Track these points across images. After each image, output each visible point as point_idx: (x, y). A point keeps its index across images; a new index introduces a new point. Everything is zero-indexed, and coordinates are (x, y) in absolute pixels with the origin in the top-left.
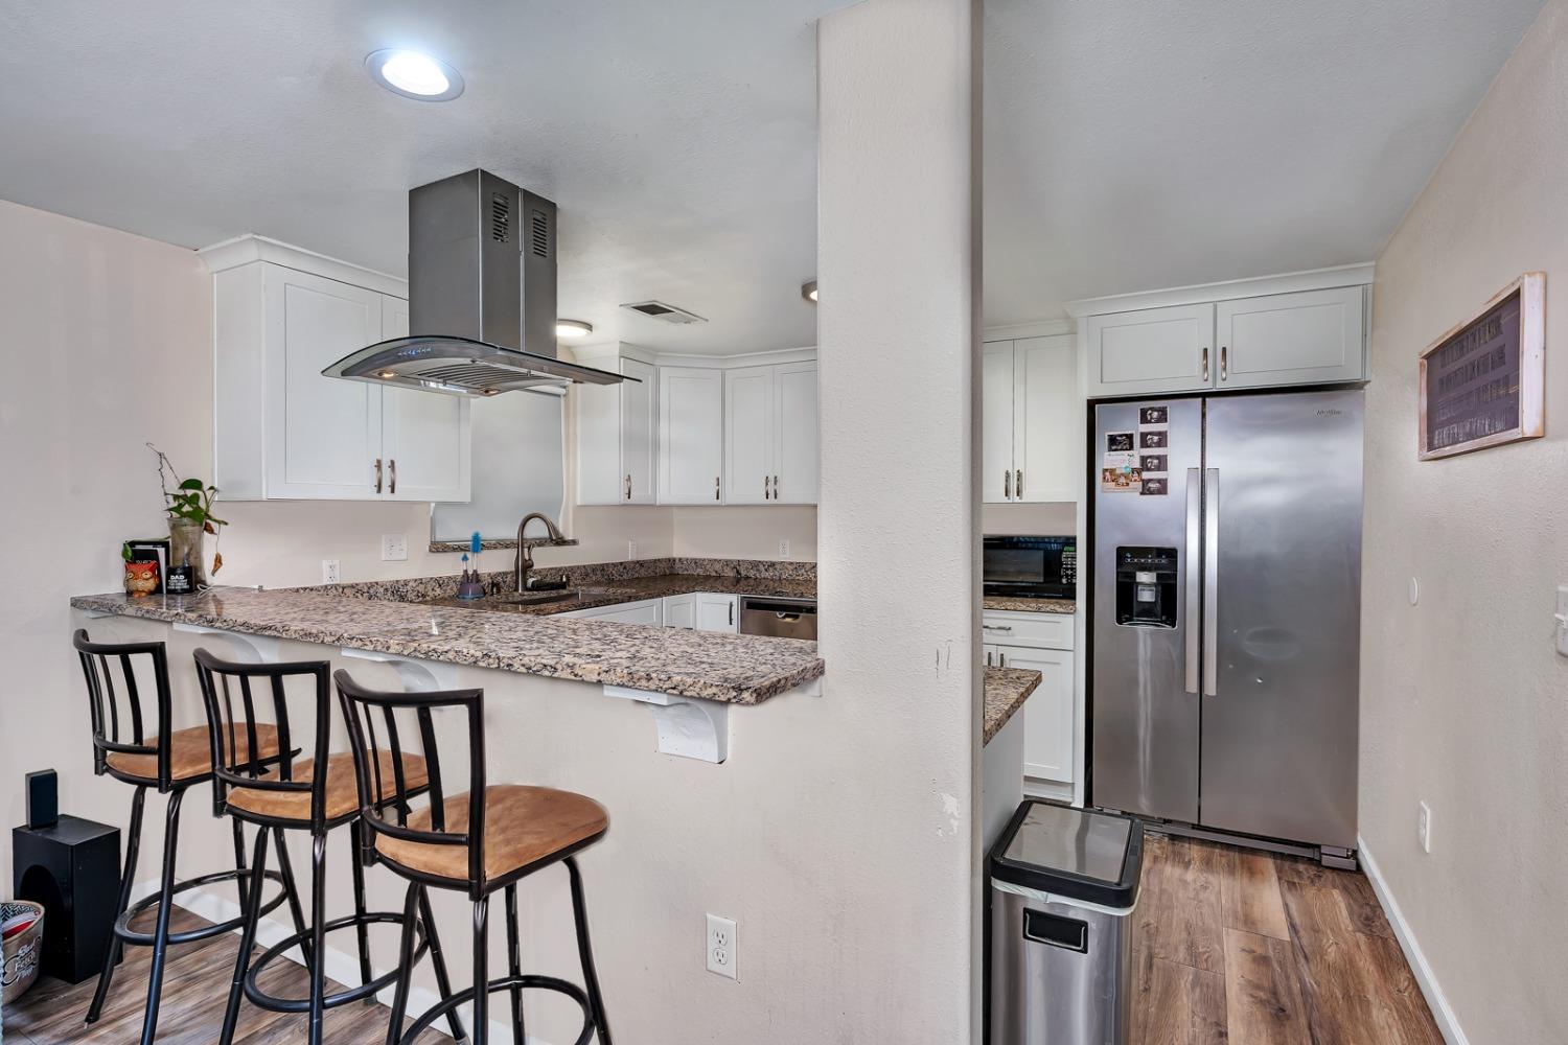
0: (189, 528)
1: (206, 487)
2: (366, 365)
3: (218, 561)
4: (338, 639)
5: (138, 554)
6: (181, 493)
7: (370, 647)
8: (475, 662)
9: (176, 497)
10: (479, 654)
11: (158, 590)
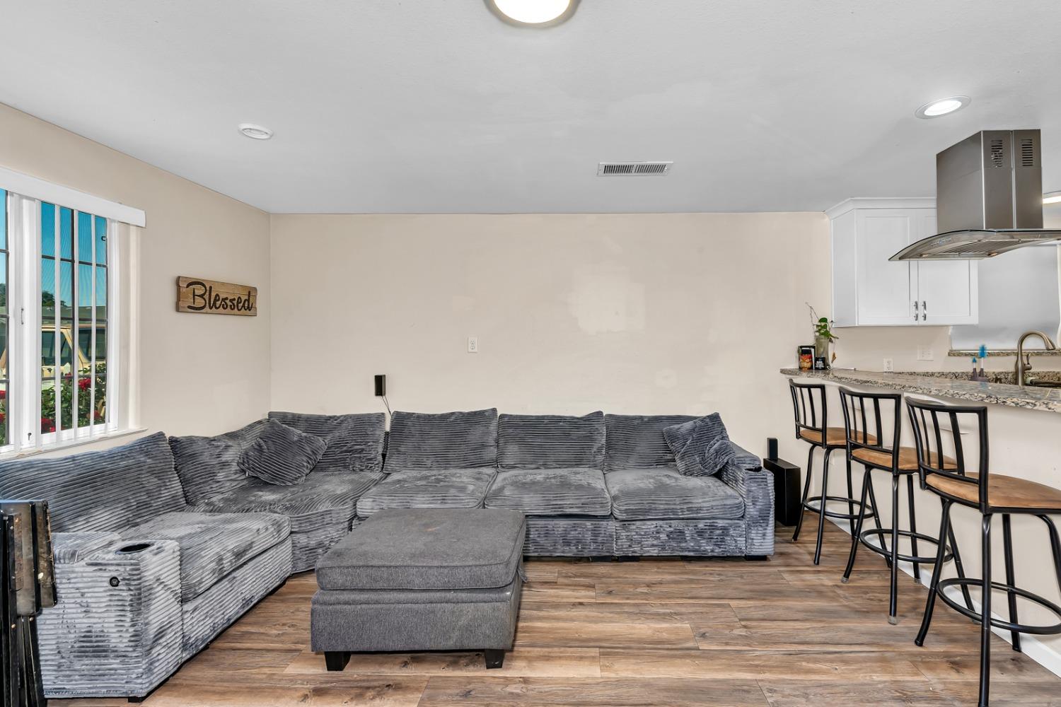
0: (824, 340)
1: (829, 321)
2: (914, 252)
3: (834, 357)
4: (903, 388)
5: (804, 352)
6: (819, 324)
7: (920, 391)
8: (982, 400)
9: (817, 326)
10: (985, 396)
11: (811, 368)
